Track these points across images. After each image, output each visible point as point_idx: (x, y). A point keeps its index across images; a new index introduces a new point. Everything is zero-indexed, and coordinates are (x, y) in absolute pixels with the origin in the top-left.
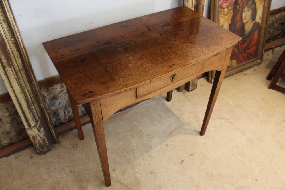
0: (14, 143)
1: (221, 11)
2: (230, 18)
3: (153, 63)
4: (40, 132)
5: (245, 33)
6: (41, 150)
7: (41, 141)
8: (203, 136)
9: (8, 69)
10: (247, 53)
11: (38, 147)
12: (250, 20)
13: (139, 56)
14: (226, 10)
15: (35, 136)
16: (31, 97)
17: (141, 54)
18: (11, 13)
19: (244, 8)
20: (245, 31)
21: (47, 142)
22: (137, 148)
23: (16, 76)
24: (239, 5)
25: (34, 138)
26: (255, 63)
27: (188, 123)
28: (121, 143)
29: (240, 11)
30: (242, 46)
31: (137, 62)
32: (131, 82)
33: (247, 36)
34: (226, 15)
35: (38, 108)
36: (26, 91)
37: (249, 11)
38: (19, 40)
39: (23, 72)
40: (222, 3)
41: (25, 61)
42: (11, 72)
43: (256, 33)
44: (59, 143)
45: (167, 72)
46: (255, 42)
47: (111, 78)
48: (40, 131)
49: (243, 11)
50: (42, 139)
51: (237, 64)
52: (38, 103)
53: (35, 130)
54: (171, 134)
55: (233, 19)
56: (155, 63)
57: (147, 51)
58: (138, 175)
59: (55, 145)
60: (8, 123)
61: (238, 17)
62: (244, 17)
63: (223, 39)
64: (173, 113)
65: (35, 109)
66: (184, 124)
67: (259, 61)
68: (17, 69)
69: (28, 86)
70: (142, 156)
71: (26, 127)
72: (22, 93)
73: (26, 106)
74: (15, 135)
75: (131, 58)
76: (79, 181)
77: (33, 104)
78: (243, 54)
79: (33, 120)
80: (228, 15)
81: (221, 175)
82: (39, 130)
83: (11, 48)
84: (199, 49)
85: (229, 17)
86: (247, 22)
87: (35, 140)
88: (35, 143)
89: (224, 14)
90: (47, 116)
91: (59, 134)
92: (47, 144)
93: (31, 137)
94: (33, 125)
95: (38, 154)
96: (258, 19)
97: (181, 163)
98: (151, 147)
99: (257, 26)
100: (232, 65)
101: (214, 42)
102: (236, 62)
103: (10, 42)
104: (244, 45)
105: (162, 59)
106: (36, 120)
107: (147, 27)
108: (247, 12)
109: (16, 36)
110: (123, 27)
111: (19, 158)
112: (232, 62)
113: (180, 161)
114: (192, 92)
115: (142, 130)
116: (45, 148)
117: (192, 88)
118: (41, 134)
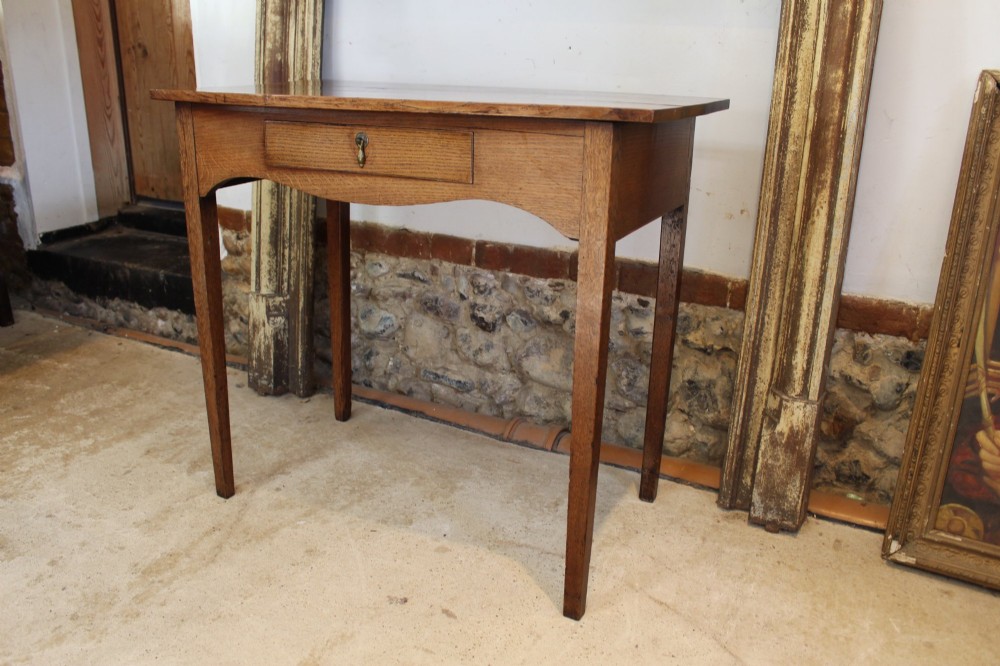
4: (268, 319)
6: (257, 374)
11: (254, 362)
15: (257, 324)
18: (312, 17)
21: (272, 362)
25: (255, 327)
36: (288, 202)
38: (307, 76)
48: (272, 319)
50: (267, 342)
53: (262, 306)
54: (500, 545)
58: (285, 530)
70: (359, 517)
71: (253, 286)
72: (273, 194)
73: (269, 231)
79: (270, 280)
82: (269, 314)
87: (254, 336)
92: (270, 365)
93: (251, 322)
94: (264, 291)
95: (250, 384)
97: (391, 598)
98: (411, 522)
103: (298, 78)
106: (278, 286)
109: (305, 64)
113: (401, 595)
114: (761, 532)
115: (462, 488)
116: (265, 377)
117: (770, 517)
118: (269, 330)
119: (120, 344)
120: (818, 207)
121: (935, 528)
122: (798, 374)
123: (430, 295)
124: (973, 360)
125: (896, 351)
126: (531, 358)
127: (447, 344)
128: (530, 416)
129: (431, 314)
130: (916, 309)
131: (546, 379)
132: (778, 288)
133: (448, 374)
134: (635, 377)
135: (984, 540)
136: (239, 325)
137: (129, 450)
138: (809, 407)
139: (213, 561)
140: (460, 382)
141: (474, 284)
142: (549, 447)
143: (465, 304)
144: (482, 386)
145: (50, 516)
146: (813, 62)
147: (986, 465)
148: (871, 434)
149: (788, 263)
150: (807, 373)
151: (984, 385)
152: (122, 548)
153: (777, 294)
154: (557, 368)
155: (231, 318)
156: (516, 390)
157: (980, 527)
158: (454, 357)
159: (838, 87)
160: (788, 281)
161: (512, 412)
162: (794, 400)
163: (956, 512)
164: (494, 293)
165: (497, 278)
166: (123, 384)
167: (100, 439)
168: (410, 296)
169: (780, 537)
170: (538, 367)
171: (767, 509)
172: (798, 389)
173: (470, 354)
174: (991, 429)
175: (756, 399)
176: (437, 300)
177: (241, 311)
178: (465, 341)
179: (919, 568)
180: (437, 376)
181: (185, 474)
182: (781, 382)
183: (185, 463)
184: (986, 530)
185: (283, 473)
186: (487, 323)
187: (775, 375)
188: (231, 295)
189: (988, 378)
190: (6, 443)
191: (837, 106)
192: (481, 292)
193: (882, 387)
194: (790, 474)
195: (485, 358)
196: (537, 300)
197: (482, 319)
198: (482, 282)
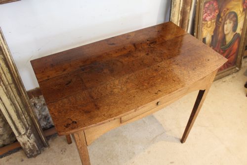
0: (7, 145)
1: (205, 24)
3: (139, 88)
4: (29, 139)
6: (31, 154)
8: (184, 144)
11: (28, 152)
12: (231, 31)
13: (124, 80)
14: (209, 22)
15: (25, 142)
16: (21, 108)
17: (127, 77)
19: (227, 20)
23: (5, 90)
24: (222, 17)
25: (24, 144)
26: (233, 70)
28: (106, 148)
29: (223, 23)
31: (123, 86)
32: (115, 111)
33: (227, 46)
34: (209, 27)
35: (28, 117)
36: (16, 103)
37: (230, 23)
38: (7, 57)
39: (13, 86)
40: (206, 16)
41: (14, 76)
43: (236, 43)
44: (49, 146)
45: (153, 100)
46: (235, 51)
47: (96, 105)
49: (225, 23)
50: (32, 144)
52: (28, 113)
53: (25, 137)
56: (141, 88)
57: (133, 74)
59: (45, 149)
60: (1, 128)
62: (226, 29)
63: (208, 60)
65: (26, 118)
66: (166, 131)
67: (237, 68)
68: (7, 83)
69: (18, 98)
70: (125, 163)
71: (17, 134)
72: (12, 105)
73: (16, 116)
74: (7, 137)
75: (117, 82)
77: (24, 114)
79: (23, 129)
82: (29, 137)
84: (185, 72)
85: (211, 29)
86: (228, 34)
87: (25, 146)
88: (25, 149)
89: (207, 27)
90: (37, 123)
91: (48, 138)
92: (36, 148)
93: (21, 144)
94: (23, 133)
95: (28, 157)
96: (239, 31)
99: (237, 37)
101: (200, 63)
105: (148, 83)
106: (26, 128)
107: (134, 45)
109: (4, 53)
110: (110, 44)
116: (35, 152)
118: (31, 141)
146: (180, 4)
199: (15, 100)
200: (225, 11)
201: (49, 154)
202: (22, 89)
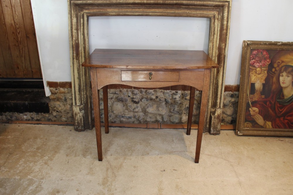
1: (253, 70)
2: (264, 78)
5: (284, 97)
6: (77, 127)
7: (79, 119)
9: (75, 60)
10: (287, 119)
11: (76, 124)
15: (77, 113)
16: (83, 86)
18: (86, 30)
19: (283, 72)
20: (283, 96)
21: (83, 123)
22: (138, 151)
23: (78, 67)
24: (275, 68)
27: (191, 152)
28: (130, 144)
29: (277, 74)
30: (280, 110)
33: (287, 102)
34: (259, 74)
35: (86, 95)
36: (82, 80)
37: (288, 76)
38: (86, 46)
42: (76, 62)
48: (81, 111)
49: (281, 75)
50: (80, 118)
51: (273, 128)
52: (86, 92)
53: (78, 108)
54: (171, 153)
55: (267, 80)
58: (124, 164)
59: (88, 130)
60: (69, 105)
61: (275, 79)
62: (283, 82)
64: (184, 142)
65: (84, 95)
66: (187, 151)
69: (84, 77)
70: (137, 156)
71: (74, 104)
73: (78, 89)
74: (71, 116)
76: (85, 151)
77: (83, 91)
78: (282, 119)
79: (79, 101)
80: (261, 75)
81: (188, 192)
83: (81, 50)
85: (262, 76)
86: (286, 87)
87: (76, 116)
88: (75, 119)
89: (256, 73)
90: (89, 103)
92: (82, 123)
93: (74, 113)
94: (78, 104)
95: (75, 130)
97: (162, 171)
98: (148, 154)
100: (266, 126)
102: (272, 125)
103: (82, 46)
104: (283, 109)
106: (81, 102)
108: (286, 77)
109: (85, 43)
111: (64, 128)
112: (266, 122)
113: (162, 169)
114: (213, 136)
115: (151, 143)
116: (80, 127)
117: (215, 132)
118: (81, 114)
119: (19, 126)
120: (221, 71)
121: (244, 127)
122: (218, 104)
123: (120, 97)
124: (248, 95)
125: (229, 94)
126: (149, 108)
127: (124, 108)
128: (149, 121)
129: (120, 102)
130: (233, 86)
131: (153, 112)
132: (212, 87)
133: (126, 115)
134: (175, 108)
135: (252, 127)
136: (56, 113)
137: (61, 156)
138: (221, 110)
139: (116, 176)
140: (129, 117)
141: (133, 93)
142: (159, 128)
143: (130, 98)
144: (135, 117)
145: (61, 180)
146: (217, 41)
147: (251, 114)
148: (224, 111)
149: (214, 82)
150: (220, 103)
151: (250, 99)
152: (91, 181)
153: (212, 88)
154: (155, 109)
155: (53, 111)
156: (143, 116)
157: (252, 125)
158: (127, 111)
159: (224, 47)
160: (214, 85)
161: (143, 121)
162: (218, 109)
163: (247, 123)
164: (138, 95)
165: (138, 91)
166: (36, 138)
167: (49, 156)
168: (113, 98)
169: (217, 136)
170: (150, 110)
171: (214, 131)
172: (218, 106)
173: (132, 110)
174: (252, 107)
175: (208, 110)
176: (122, 98)
177: (58, 109)
178: (130, 107)
179: (244, 135)
180: (123, 116)
181: (84, 158)
182: (214, 105)
183: (80, 156)
184: (253, 125)
185: (108, 151)
186: (137, 102)
187: (212, 104)
188: (54, 105)
189: (250, 98)
190: (21, 165)
191: (224, 51)
192: (135, 95)
193: (226, 102)
194: (218, 123)
195: (137, 110)
196: (150, 95)
197: (135, 101)
198: (135, 92)
199: (82, 77)
200: (279, 62)
201: (88, 134)
202: (87, 71)
